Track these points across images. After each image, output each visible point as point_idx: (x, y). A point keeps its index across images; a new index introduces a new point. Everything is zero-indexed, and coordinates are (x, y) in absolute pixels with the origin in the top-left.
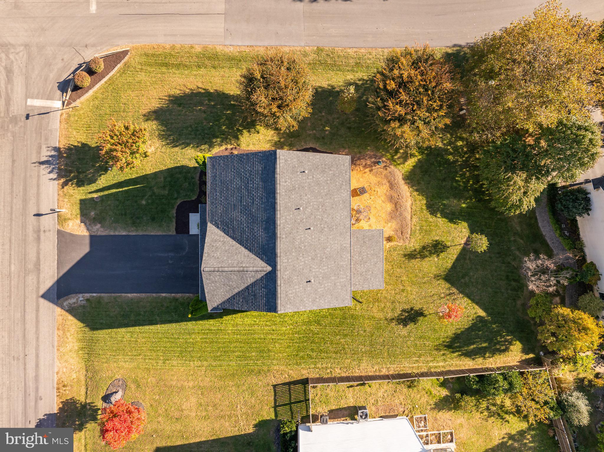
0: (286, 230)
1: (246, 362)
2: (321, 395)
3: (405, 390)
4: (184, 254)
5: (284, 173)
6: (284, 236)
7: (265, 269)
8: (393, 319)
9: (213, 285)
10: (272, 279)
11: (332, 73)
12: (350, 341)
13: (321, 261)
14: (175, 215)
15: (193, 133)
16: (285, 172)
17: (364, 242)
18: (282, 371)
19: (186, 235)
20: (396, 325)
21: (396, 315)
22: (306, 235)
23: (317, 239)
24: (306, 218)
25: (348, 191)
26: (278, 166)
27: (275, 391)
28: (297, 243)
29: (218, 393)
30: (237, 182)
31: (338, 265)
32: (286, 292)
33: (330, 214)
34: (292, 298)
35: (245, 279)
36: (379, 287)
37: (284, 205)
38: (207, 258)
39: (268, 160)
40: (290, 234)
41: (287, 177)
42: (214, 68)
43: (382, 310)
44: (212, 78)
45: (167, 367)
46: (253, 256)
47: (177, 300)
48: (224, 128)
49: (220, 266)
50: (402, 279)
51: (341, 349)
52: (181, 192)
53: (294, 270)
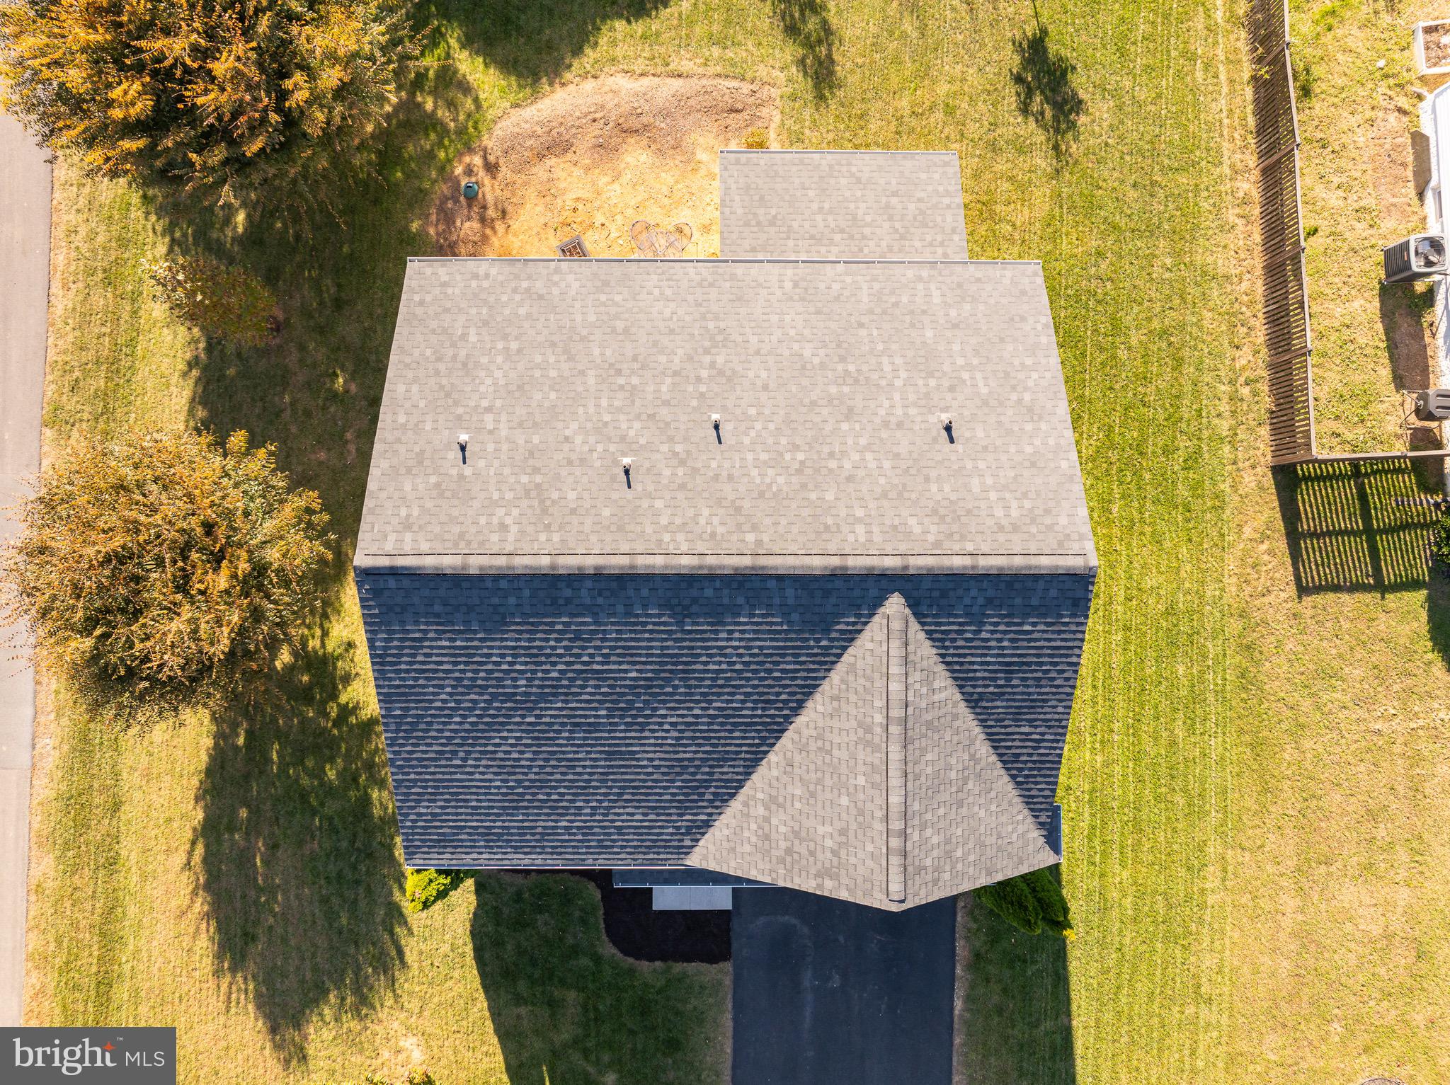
0: (721, 530)
1: (1211, 698)
2: (1337, 418)
3: (1319, 107)
4: (806, 930)
5: (462, 535)
6: (750, 538)
7: (897, 625)
8: (1056, 147)
9: (959, 853)
10: (944, 594)
11: (143, 371)
12: (1136, 309)
13: (856, 381)
14: (658, 964)
15: (350, 894)
16: (456, 529)
17: (772, 223)
18: (1243, 566)
19: (735, 925)
20: (1076, 139)
21: (1040, 137)
22: (747, 441)
23: (764, 397)
24: (671, 440)
25: (557, 271)
26: (429, 562)
27: (1318, 589)
28: (781, 480)
29: (1324, 803)
30: (506, 742)
31: (871, 312)
32: (1001, 528)
33: (655, 344)
34: (1027, 504)
35: (937, 713)
36: (951, 170)
37: (609, 538)
38: (845, 880)
39: (404, 608)
40: (738, 510)
41: (483, 520)
42: (116, 807)
43: (1023, 188)
44: (154, 814)
45: (1226, 990)
46: (836, 676)
47: (978, 956)
48: (331, 774)
49: (880, 827)
50: (907, 112)
51: (1164, 345)
52: (570, 940)
53: (900, 494)
